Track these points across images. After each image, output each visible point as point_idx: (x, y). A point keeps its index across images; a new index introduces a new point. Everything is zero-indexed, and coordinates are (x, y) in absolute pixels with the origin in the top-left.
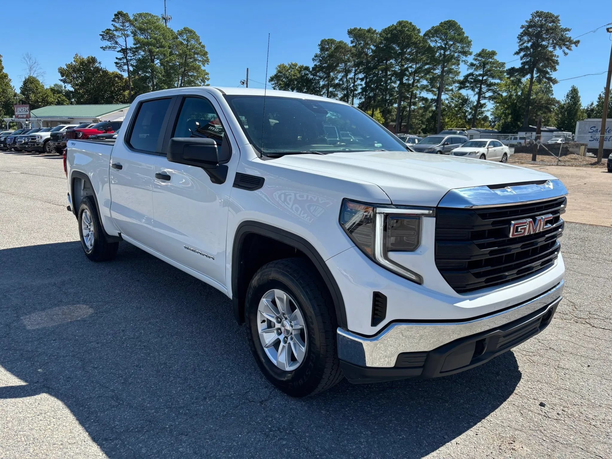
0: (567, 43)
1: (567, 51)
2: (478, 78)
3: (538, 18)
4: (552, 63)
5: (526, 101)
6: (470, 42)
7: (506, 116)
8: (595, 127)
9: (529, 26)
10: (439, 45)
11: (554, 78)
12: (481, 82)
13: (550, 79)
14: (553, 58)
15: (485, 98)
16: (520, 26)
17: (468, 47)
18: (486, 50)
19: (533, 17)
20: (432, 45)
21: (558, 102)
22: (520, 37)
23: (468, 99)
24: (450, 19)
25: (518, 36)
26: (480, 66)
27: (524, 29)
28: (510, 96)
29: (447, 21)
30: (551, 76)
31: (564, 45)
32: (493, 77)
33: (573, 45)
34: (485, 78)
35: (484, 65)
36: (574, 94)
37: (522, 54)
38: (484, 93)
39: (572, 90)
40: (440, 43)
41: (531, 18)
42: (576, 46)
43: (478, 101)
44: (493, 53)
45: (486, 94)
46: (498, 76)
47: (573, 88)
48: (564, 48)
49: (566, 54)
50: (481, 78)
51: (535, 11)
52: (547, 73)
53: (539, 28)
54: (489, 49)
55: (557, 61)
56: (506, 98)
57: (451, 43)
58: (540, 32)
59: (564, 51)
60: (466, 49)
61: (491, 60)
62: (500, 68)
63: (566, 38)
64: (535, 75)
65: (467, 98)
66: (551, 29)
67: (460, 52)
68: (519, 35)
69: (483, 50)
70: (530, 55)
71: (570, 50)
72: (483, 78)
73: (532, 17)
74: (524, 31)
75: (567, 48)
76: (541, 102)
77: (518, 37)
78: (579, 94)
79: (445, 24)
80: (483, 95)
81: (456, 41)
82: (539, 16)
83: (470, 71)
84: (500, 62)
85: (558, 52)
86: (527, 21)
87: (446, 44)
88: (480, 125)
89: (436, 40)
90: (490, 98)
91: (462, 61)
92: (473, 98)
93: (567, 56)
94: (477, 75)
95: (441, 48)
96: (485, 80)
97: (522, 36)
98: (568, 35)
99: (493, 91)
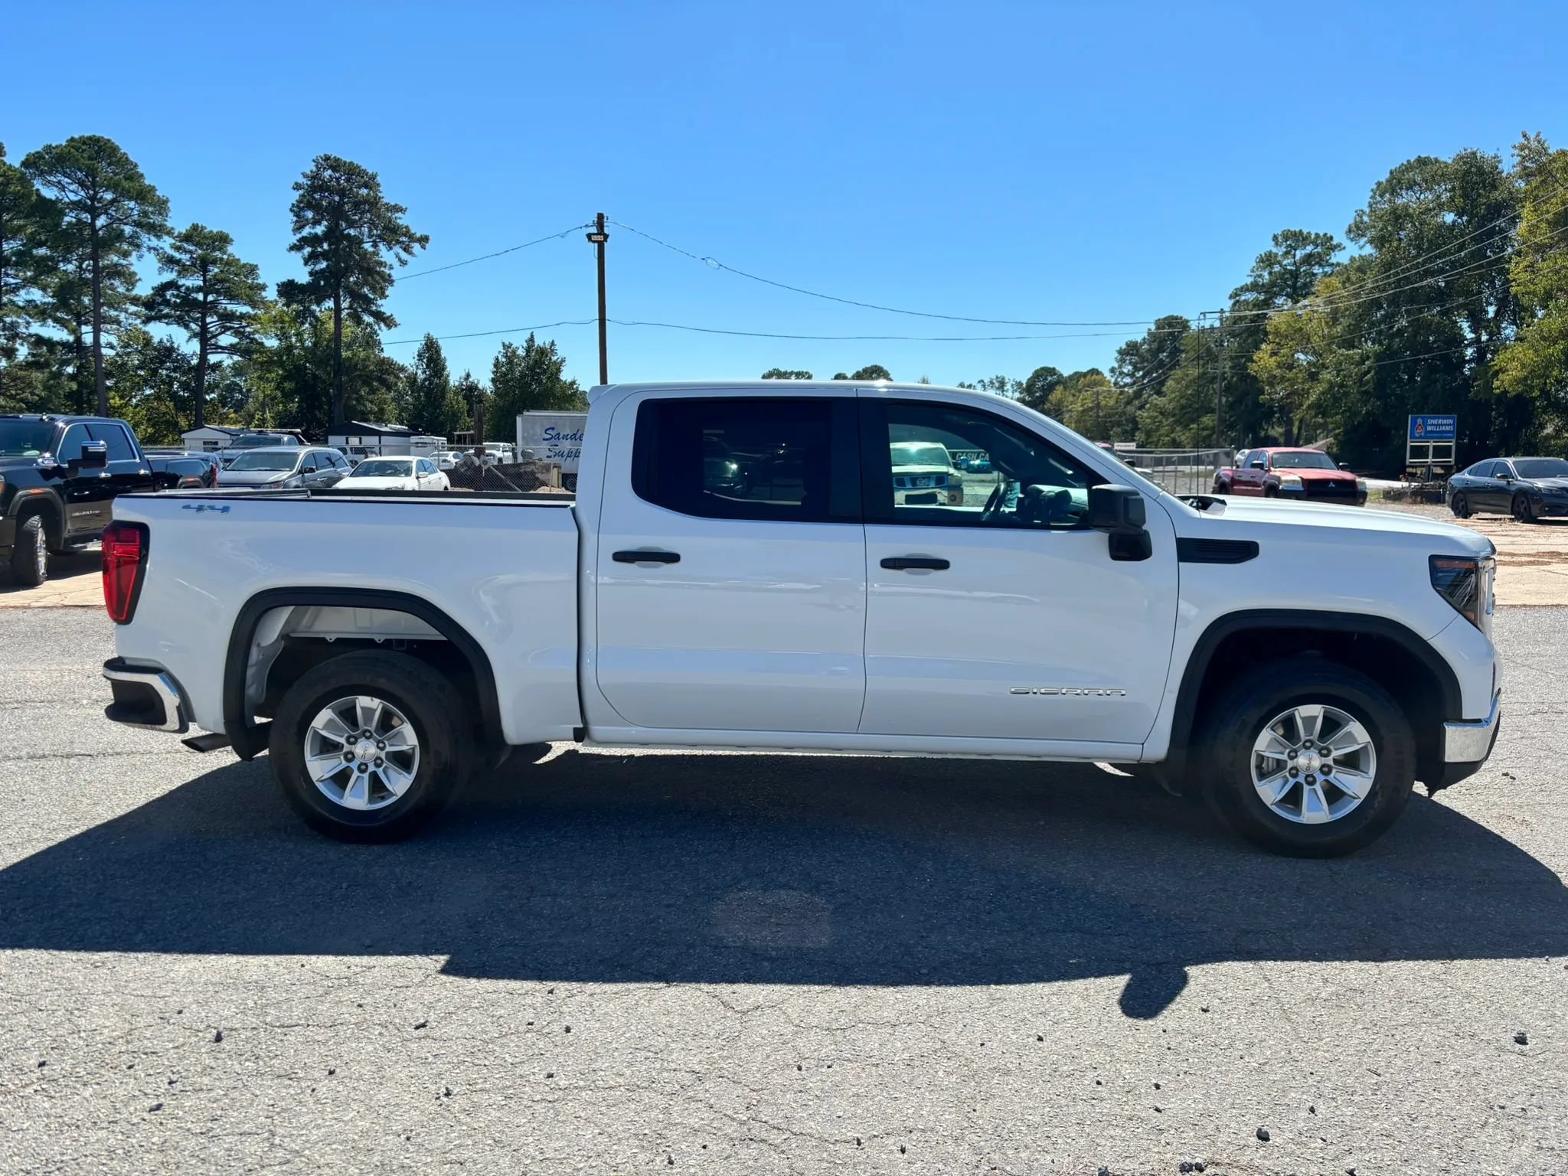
0: (404, 239)
1: (404, 255)
2: (194, 295)
3: (329, 172)
4: (380, 281)
5: (332, 362)
6: (166, 202)
7: (288, 396)
8: (553, 429)
9: (313, 189)
10: (73, 197)
11: (388, 314)
12: (206, 308)
13: (379, 316)
14: (382, 269)
15: (219, 349)
16: (292, 184)
17: (160, 214)
18: (203, 228)
19: (319, 169)
20: (50, 193)
21: (402, 369)
22: (298, 210)
23: (172, 347)
24: (98, 134)
25: (290, 206)
26: (193, 265)
27: (301, 192)
28: (290, 348)
29: (90, 138)
30: (382, 309)
31: (398, 242)
32: (232, 297)
33: (416, 247)
34: (210, 298)
35: (203, 265)
36: (431, 354)
37: (307, 250)
38: (215, 336)
39: (426, 344)
40: (74, 194)
41: (314, 169)
42: (423, 247)
43: (203, 357)
44: (223, 240)
45: (219, 337)
46: (247, 296)
47: (428, 338)
48: (397, 249)
49: (403, 263)
50: (200, 297)
51: (322, 155)
52: (370, 301)
53: (338, 194)
54: (213, 227)
55: (390, 276)
56: (278, 352)
57: (109, 196)
58: (341, 204)
59: (397, 256)
60: (155, 219)
61: (218, 254)
62: (246, 277)
63: (399, 227)
64: (345, 305)
65: (168, 344)
66: (366, 202)
67: (138, 224)
68: (293, 205)
69: (195, 227)
70: (325, 255)
71: (411, 254)
72: (205, 297)
73: (316, 166)
74: (303, 196)
75: (405, 250)
76: (367, 366)
77: (291, 210)
78: (444, 354)
79: (84, 143)
80: (213, 341)
81: (123, 194)
82: (334, 169)
83: (169, 276)
84: (243, 262)
85: (387, 255)
86: (305, 176)
87: (93, 198)
88: (216, 418)
89: (59, 182)
90: (232, 349)
91: (150, 249)
92: (188, 346)
93: (406, 267)
94: (188, 288)
95: (77, 205)
96: (211, 302)
97: (302, 209)
98: (402, 220)
99: (237, 333)
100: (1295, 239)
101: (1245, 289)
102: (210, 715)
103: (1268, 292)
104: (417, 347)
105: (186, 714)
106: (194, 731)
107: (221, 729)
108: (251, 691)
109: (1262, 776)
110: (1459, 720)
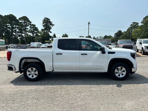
11: (51, 32)
14: (51, 28)
18: (33, 24)
20: (20, 21)
23: (30, 35)
26: (32, 28)
27: (43, 21)
28: (41, 35)
32: (35, 30)
33: (53, 26)
37: (44, 26)
41: (44, 19)
43: (33, 36)
44: (35, 25)
52: (49, 30)
61: (34, 27)
62: (37, 29)
66: (49, 21)
80: (34, 34)
82: (46, 19)
83: (30, 29)
87: (25, 22)
94: (32, 30)
98: (52, 23)
99: (36, 34)
100: (135, 23)
101: (130, 28)
102: (18, 69)
103: (131, 28)
104: (53, 35)
105: (15, 69)
106: (16, 71)
107: (19, 71)
108: (22, 67)
109: (116, 73)
110: (133, 68)
